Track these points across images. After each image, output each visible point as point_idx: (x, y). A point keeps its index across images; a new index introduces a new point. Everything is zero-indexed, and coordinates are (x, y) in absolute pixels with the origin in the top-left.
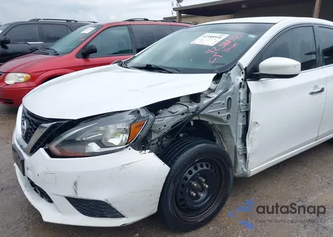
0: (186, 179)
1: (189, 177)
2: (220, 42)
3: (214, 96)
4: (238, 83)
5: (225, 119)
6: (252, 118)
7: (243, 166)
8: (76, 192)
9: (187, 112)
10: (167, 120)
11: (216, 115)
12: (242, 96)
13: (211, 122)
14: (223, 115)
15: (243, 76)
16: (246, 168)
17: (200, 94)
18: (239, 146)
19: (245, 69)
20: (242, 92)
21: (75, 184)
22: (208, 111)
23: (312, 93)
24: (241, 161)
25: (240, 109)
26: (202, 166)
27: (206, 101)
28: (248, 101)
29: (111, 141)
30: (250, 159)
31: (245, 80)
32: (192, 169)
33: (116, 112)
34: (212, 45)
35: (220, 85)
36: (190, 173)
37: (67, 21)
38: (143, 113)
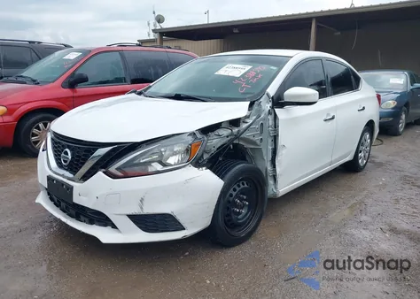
0: (231, 195)
1: (234, 194)
2: (245, 74)
3: (250, 121)
4: (267, 110)
5: (258, 142)
6: (281, 141)
7: (273, 187)
8: (142, 208)
9: (232, 134)
10: (215, 142)
11: (251, 138)
12: (271, 122)
13: (246, 145)
14: (257, 139)
15: (270, 104)
16: (276, 188)
17: (240, 118)
18: (270, 168)
19: (272, 98)
20: (271, 118)
21: (142, 200)
22: (246, 135)
23: (326, 120)
24: (271, 182)
25: (269, 133)
26: (243, 184)
27: (244, 126)
28: (276, 126)
29: (169, 161)
30: (279, 179)
31: (272, 108)
32: (235, 186)
33: (173, 135)
34: (239, 76)
35: (253, 111)
36: (235, 190)
37: (30, 42)
38: (199, 136)
